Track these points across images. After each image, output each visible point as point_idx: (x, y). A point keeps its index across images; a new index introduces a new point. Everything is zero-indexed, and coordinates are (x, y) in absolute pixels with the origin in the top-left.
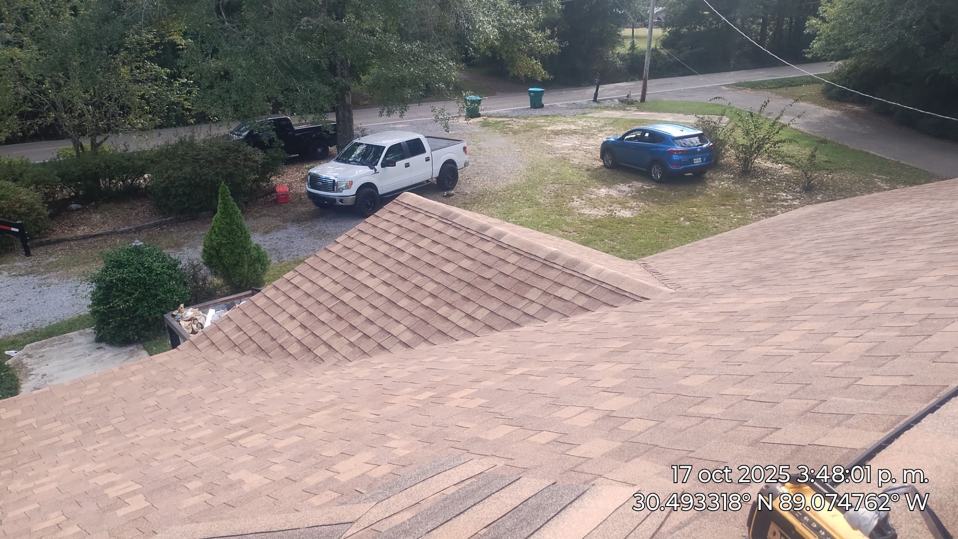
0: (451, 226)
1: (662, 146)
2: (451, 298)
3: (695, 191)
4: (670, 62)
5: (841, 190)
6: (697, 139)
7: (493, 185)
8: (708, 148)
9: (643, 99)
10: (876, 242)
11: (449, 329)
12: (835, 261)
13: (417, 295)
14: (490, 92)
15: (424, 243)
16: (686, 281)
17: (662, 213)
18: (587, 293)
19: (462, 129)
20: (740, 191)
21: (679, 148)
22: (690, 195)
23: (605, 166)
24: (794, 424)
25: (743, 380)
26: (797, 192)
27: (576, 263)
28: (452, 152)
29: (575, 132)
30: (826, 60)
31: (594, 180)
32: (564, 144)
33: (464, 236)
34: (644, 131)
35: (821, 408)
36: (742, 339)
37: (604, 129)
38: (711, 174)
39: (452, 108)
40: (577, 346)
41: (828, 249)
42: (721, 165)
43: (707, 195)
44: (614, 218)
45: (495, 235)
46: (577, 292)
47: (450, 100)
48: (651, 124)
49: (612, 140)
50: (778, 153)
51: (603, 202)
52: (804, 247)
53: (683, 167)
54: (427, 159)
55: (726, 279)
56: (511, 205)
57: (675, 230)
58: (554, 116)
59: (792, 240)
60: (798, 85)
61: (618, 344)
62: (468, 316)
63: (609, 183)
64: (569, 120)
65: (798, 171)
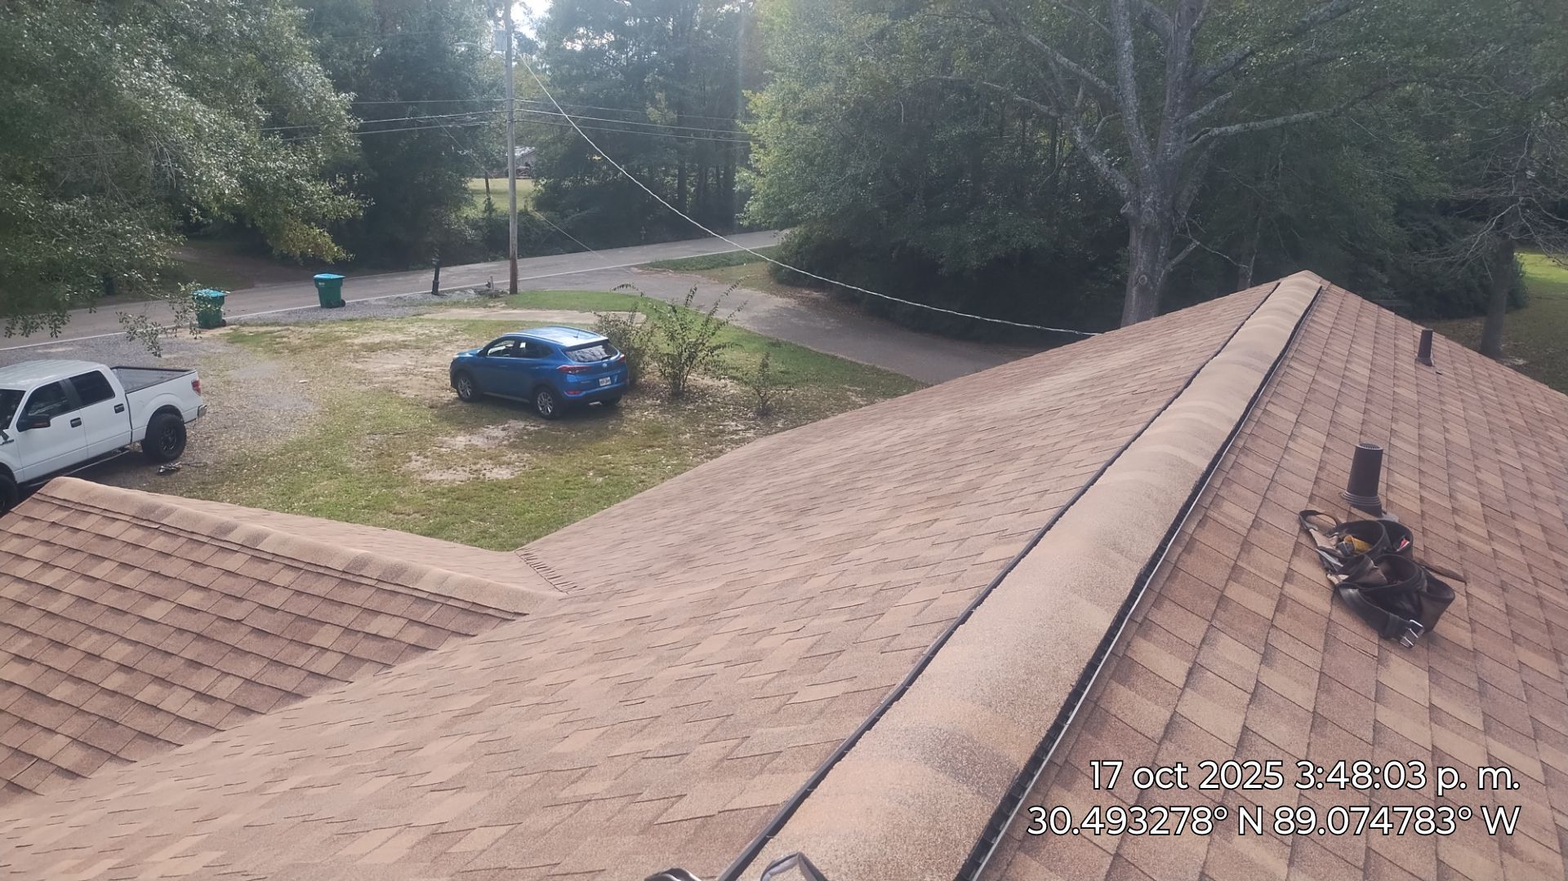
0: (157, 533)
1: (549, 363)
2: (161, 667)
3: (607, 428)
4: (550, 231)
5: (806, 412)
6: (600, 348)
7: (259, 446)
8: (619, 362)
9: (514, 289)
10: (837, 485)
11: (162, 727)
12: (785, 519)
13: (92, 673)
14: (241, 283)
15: (101, 571)
16: (584, 576)
17: (560, 467)
18: (423, 620)
19: (190, 350)
20: (672, 423)
21: (575, 364)
22: (600, 436)
23: (461, 398)
24: (704, 783)
25: (645, 727)
26: (749, 419)
27: (400, 570)
28: (173, 393)
29: (404, 346)
30: (767, 229)
31: (445, 423)
32: (386, 366)
33: (185, 548)
34: (518, 340)
35: (741, 752)
36: (653, 659)
37: (454, 338)
38: (629, 401)
39: (160, 314)
40: (399, 717)
41: (779, 502)
42: (642, 385)
43: (625, 434)
44: (483, 482)
45: (248, 540)
46: (404, 621)
47: (154, 299)
48: (529, 327)
49: (468, 355)
50: (716, 364)
51: (461, 458)
52: (749, 502)
53: (584, 393)
54: (119, 409)
55: (642, 564)
56: (296, 478)
57: (582, 491)
58: (365, 320)
59: (736, 493)
60: (738, 264)
61: (467, 702)
62: (201, 696)
63: (470, 427)
64: (392, 325)
65: (748, 388)
